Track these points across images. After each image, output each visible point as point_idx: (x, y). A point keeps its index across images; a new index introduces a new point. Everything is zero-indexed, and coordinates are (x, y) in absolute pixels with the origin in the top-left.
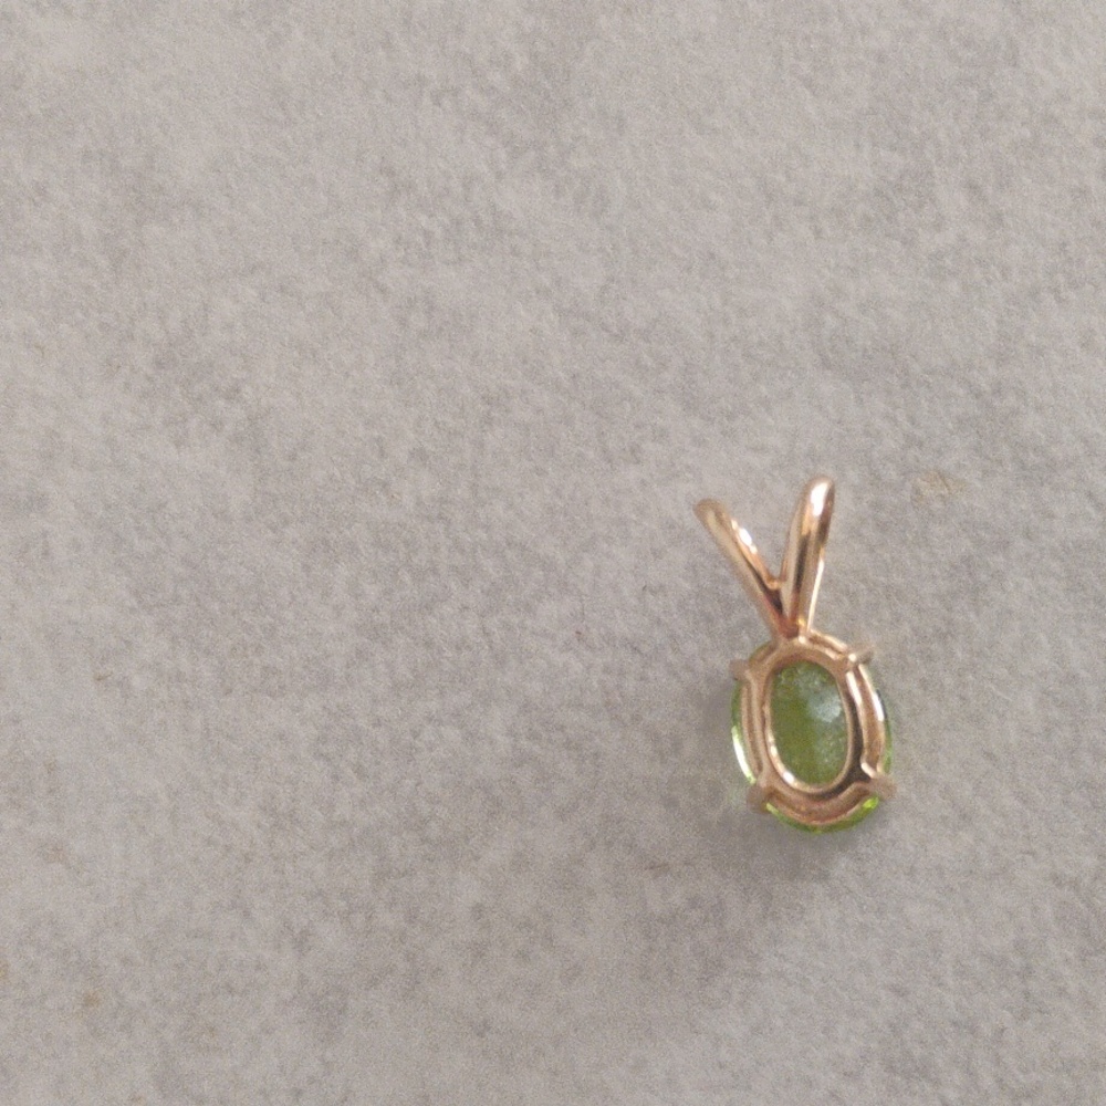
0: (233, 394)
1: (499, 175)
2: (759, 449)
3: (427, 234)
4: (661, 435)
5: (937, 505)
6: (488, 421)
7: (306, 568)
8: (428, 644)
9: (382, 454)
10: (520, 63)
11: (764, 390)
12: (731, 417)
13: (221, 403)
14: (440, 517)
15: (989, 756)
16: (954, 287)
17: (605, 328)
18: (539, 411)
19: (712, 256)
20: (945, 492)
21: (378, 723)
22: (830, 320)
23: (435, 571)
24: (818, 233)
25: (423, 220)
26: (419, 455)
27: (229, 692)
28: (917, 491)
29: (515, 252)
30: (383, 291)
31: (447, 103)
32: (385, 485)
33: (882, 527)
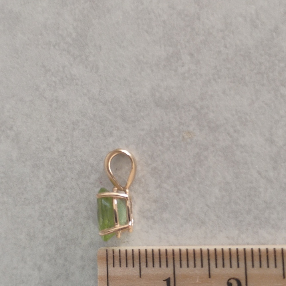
0: (11, 128)
1: (71, 65)
2: (143, 130)
3: (55, 82)
4: (117, 129)
5: (189, 140)
6: (74, 129)
7: (33, 172)
8: (64, 189)
9: (48, 140)
10: (74, 35)
11: (142, 114)
12: (135, 122)
13: (8, 131)
14: (64, 155)
15: (207, 206)
16: (188, 81)
17: (101, 102)
18: (86, 125)
19: (126, 80)
20: (190, 136)
21: (53, 211)
22: (158, 94)
23: (64, 170)
24: (152, 71)
25: (54, 79)
26: (58, 140)
27: (16, 205)
28: (183, 137)
29: (77, 84)
30: (45, 98)
31: (57, 47)
32: (50, 149)
33: (175, 147)
